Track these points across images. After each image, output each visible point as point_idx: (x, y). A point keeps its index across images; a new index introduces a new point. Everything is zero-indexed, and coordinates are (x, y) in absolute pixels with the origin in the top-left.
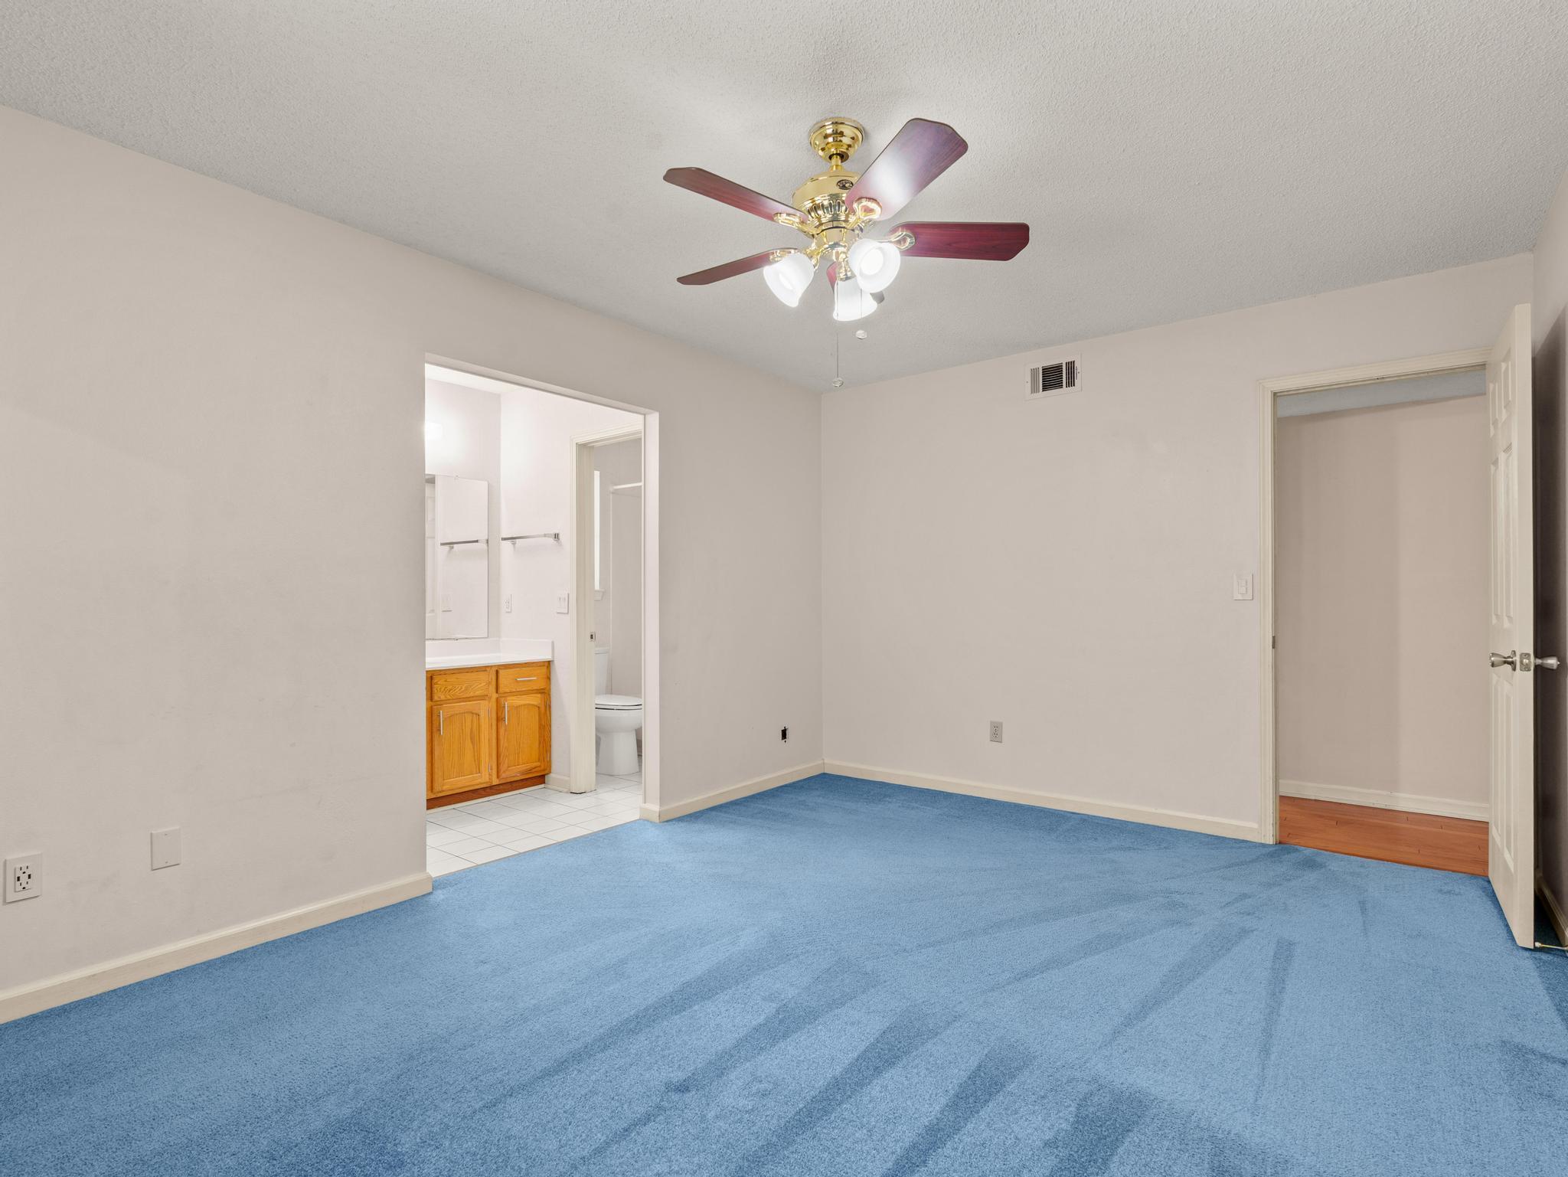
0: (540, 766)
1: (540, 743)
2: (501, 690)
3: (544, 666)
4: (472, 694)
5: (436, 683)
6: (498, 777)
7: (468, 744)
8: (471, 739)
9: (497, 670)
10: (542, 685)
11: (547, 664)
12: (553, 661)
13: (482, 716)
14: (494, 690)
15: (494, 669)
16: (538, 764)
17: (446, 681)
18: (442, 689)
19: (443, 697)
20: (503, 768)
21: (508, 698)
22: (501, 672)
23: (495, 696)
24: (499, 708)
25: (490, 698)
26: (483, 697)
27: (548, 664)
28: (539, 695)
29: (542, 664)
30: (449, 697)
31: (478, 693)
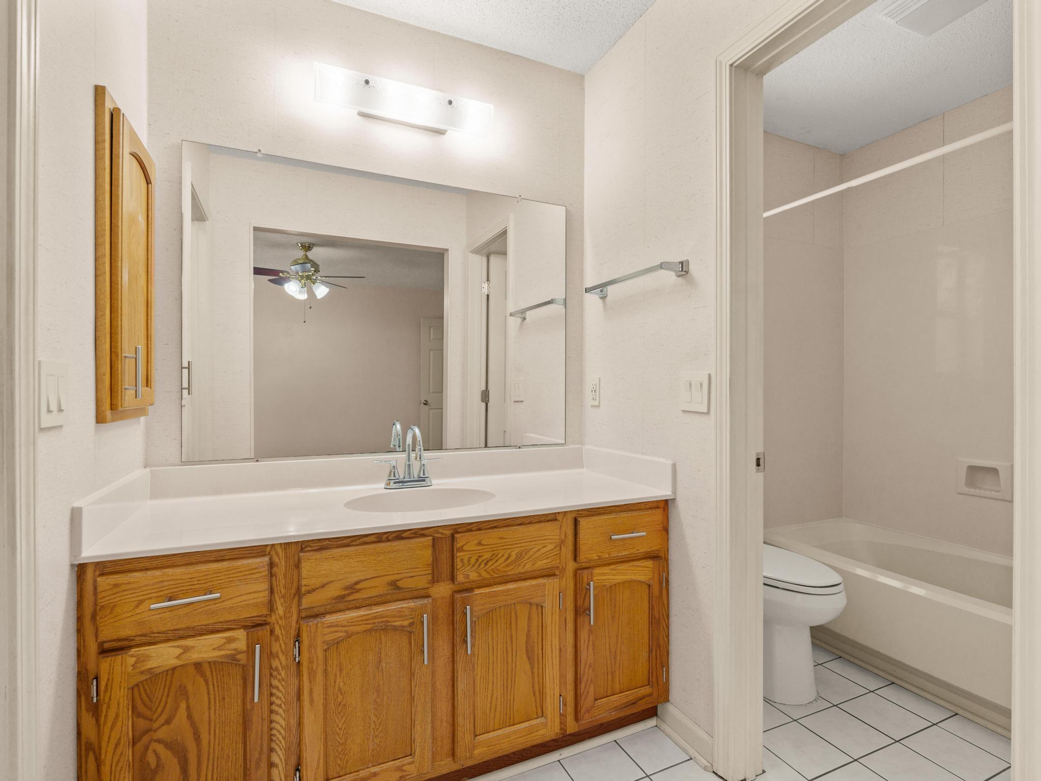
0: (650, 695)
1: (650, 651)
2: (582, 557)
3: (658, 507)
4: (528, 567)
5: (461, 549)
6: (577, 719)
7: (523, 664)
8: (527, 651)
9: (577, 517)
10: (652, 545)
11: (662, 505)
12: (674, 499)
13: (548, 605)
14: (570, 556)
15: (570, 519)
16: (646, 690)
17: (480, 544)
18: (473, 561)
19: (473, 576)
20: (587, 701)
21: (596, 571)
22: (583, 523)
23: (571, 566)
24: (580, 590)
25: (564, 570)
26: (549, 574)
27: (664, 506)
28: (649, 563)
29: (655, 505)
30: (484, 575)
31: (540, 564)
